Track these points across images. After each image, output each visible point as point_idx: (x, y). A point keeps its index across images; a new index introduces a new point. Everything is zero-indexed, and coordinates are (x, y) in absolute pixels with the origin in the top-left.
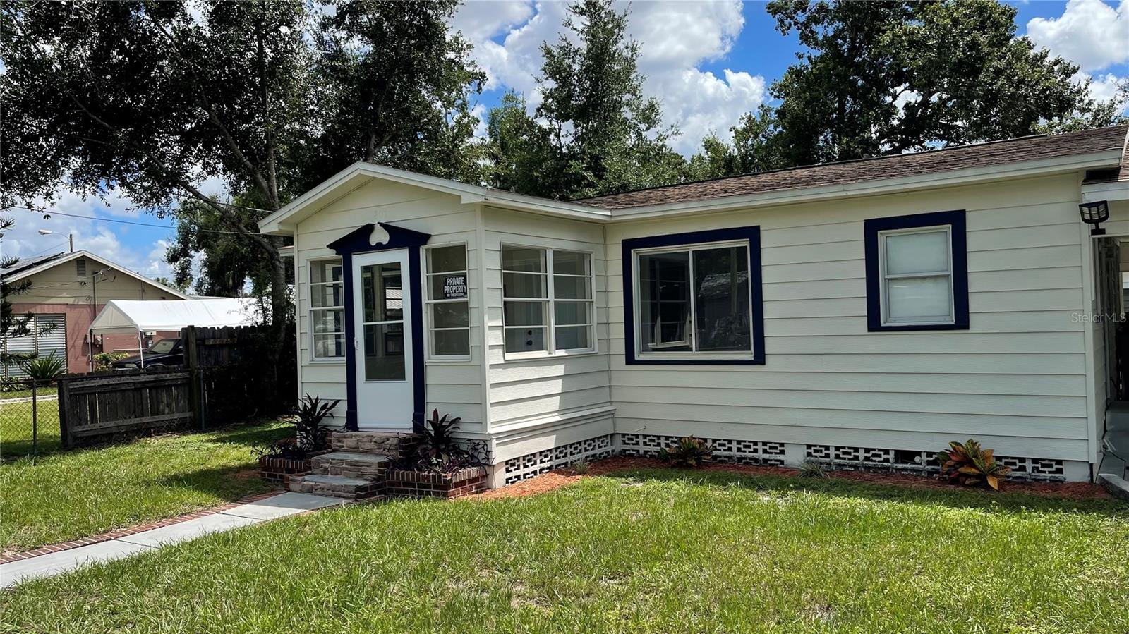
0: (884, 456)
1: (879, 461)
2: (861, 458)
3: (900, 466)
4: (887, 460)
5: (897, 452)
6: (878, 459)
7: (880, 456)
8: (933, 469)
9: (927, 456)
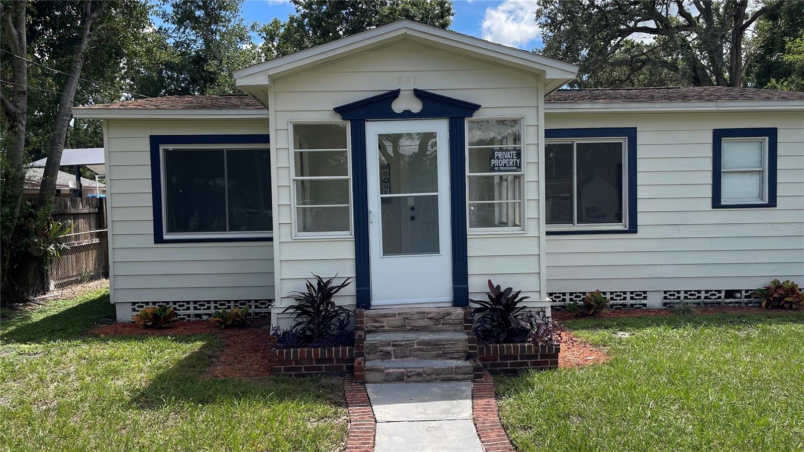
0: (718, 295)
1: (715, 299)
2: (703, 297)
3: (728, 300)
4: (719, 298)
5: (727, 291)
6: (714, 297)
7: (715, 295)
8: (749, 301)
9: (746, 292)
